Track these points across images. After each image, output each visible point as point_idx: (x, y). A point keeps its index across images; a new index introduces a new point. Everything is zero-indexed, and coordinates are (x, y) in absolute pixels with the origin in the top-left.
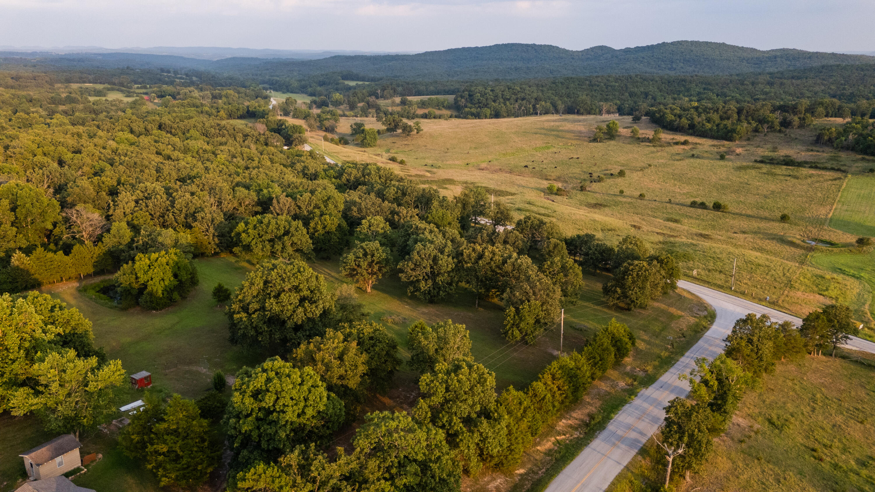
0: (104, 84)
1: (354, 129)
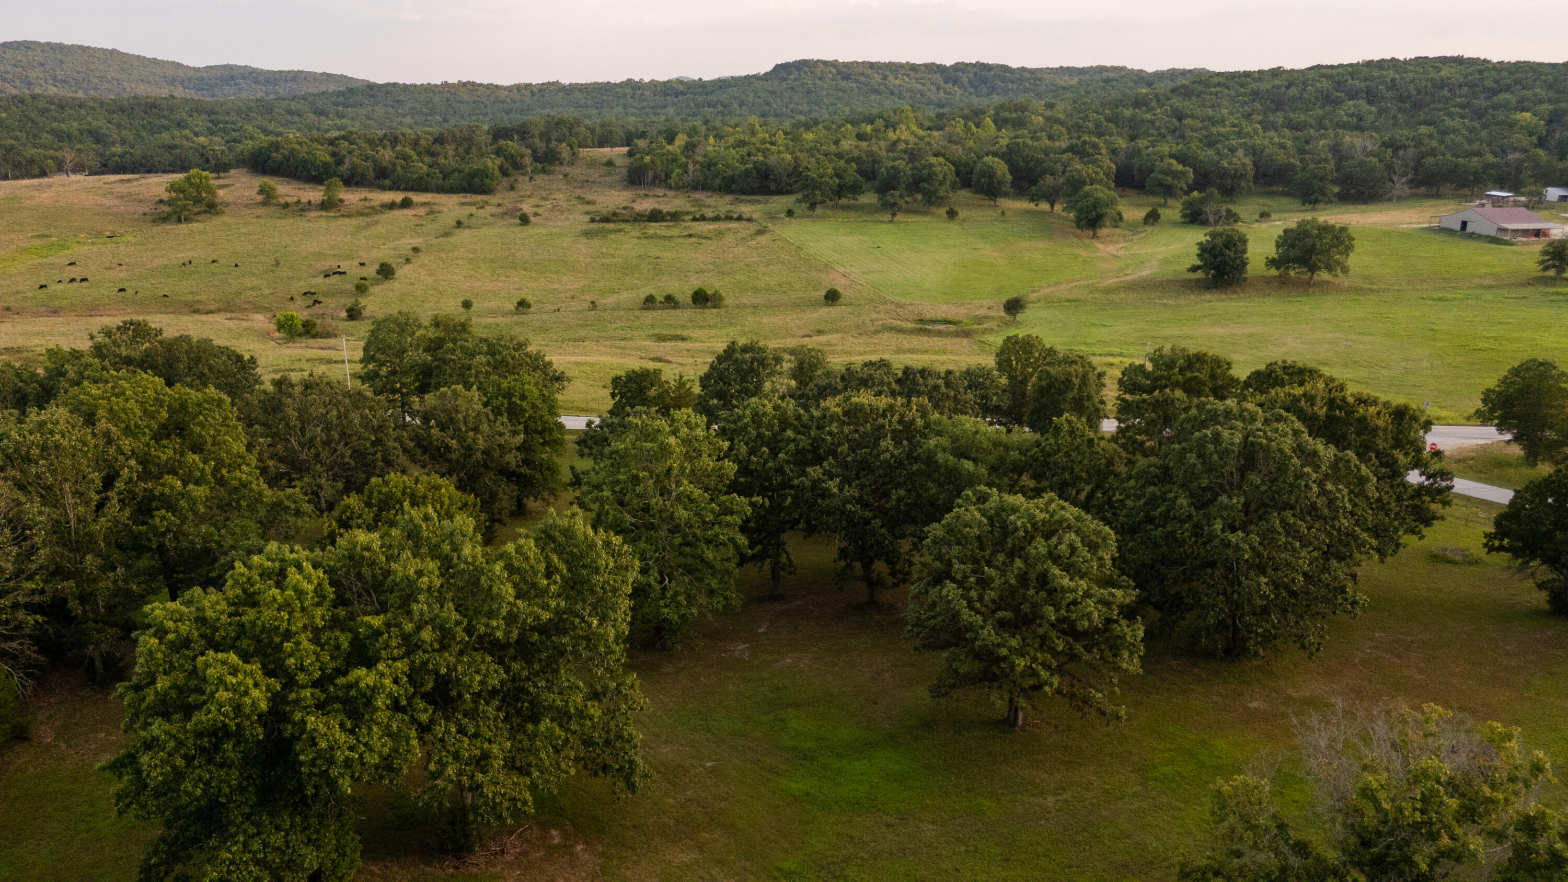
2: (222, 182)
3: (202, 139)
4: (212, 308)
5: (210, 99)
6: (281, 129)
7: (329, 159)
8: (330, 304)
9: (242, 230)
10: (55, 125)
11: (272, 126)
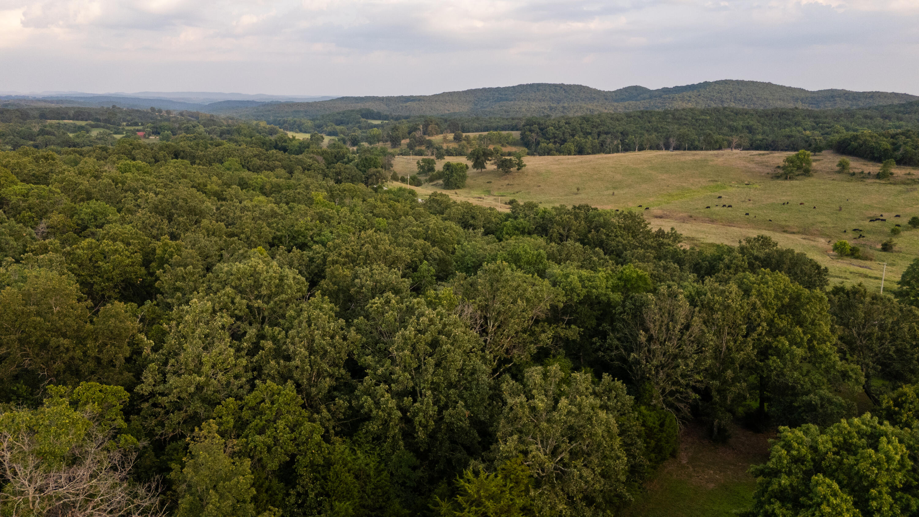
0: (86, 120)
1: (422, 167)
2: (815, 158)
3: (808, 132)
4: (795, 230)
5: (816, 109)
6: (857, 127)
7: (889, 147)
8: (870, 238)
9: (822, 187)
10: (731, 123)
11: (852, 126)
